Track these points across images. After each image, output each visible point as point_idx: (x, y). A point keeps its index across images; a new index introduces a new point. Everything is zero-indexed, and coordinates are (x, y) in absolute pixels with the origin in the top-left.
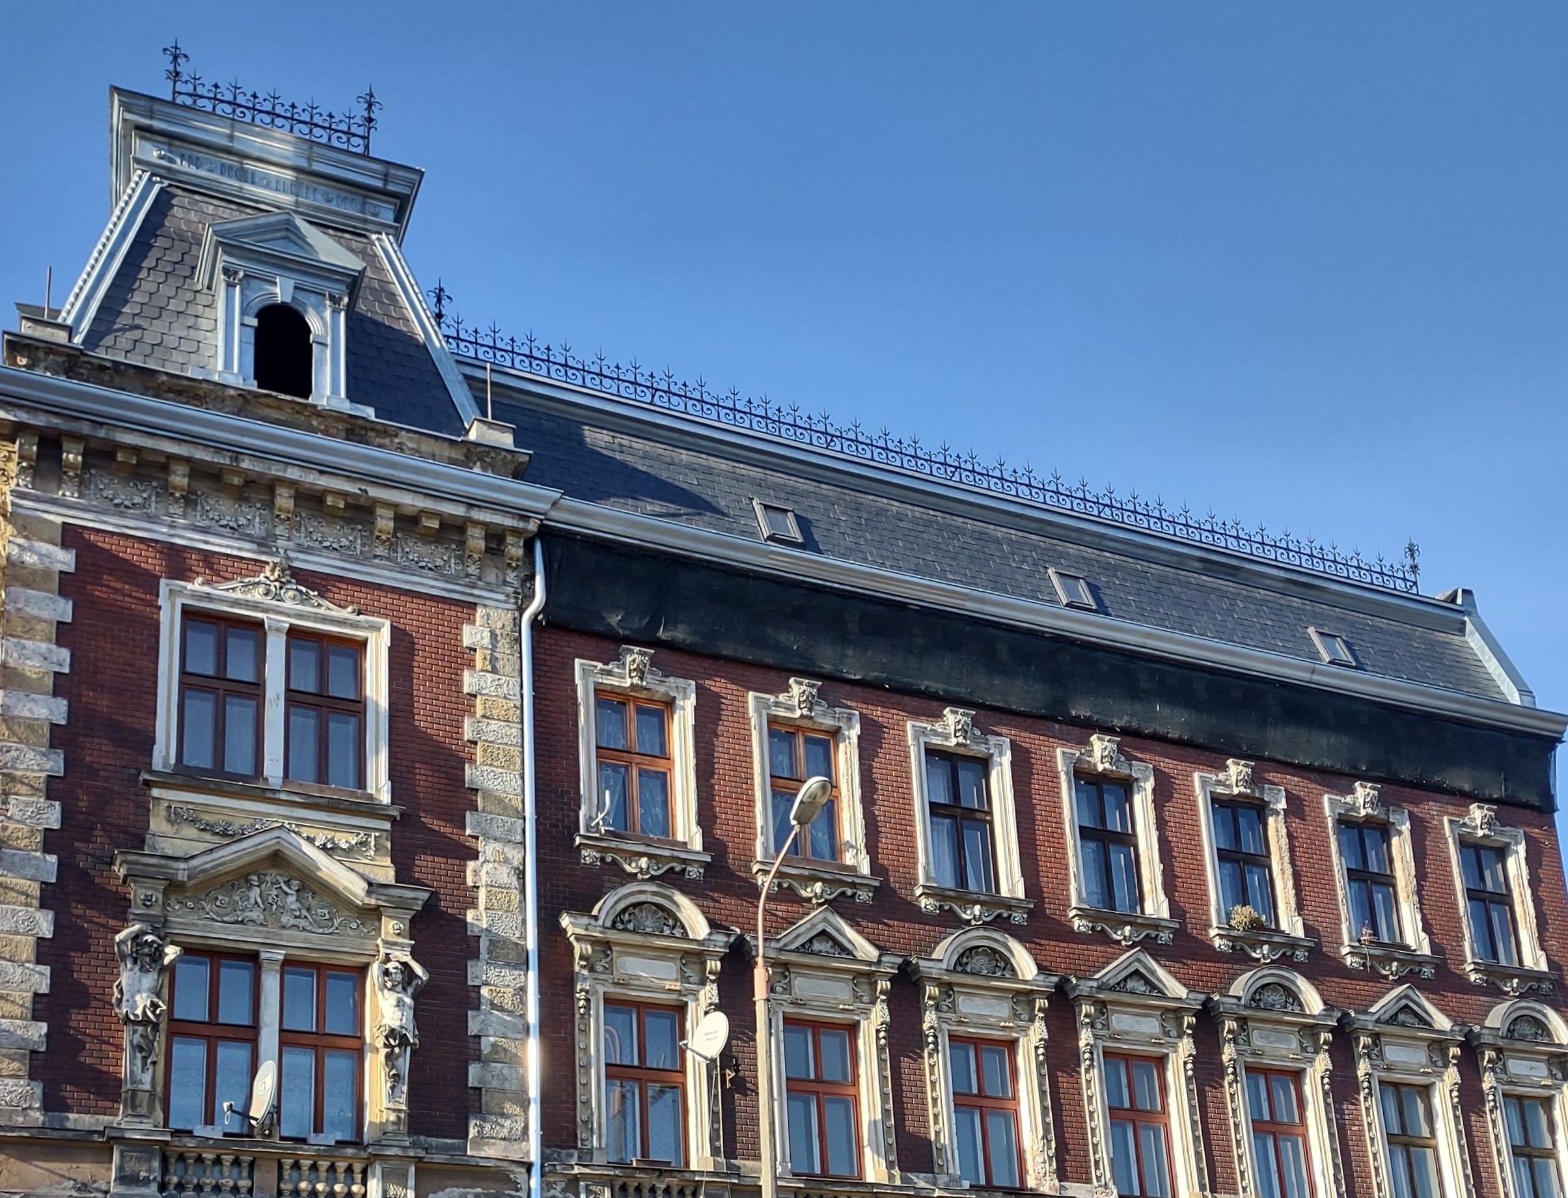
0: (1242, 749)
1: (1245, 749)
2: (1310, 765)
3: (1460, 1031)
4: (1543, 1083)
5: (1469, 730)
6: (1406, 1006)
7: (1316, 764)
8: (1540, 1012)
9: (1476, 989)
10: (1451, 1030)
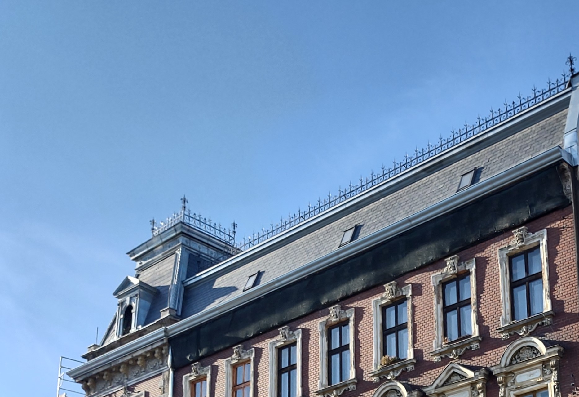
0: (391, 276)
1: (392, 276)
2: (422, 265)
3: (480, 374)
4: (538, 381)
5: (504, 192)
6: (454, 372)
7: (424, 263)
8: (530, 341)
9: (505, 341)
10: (475, 376)
